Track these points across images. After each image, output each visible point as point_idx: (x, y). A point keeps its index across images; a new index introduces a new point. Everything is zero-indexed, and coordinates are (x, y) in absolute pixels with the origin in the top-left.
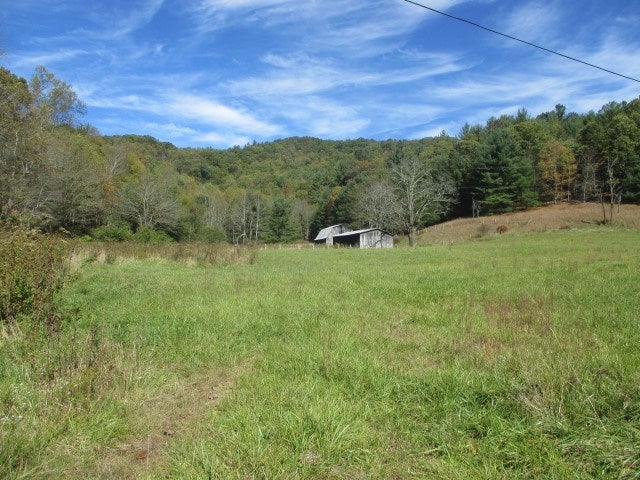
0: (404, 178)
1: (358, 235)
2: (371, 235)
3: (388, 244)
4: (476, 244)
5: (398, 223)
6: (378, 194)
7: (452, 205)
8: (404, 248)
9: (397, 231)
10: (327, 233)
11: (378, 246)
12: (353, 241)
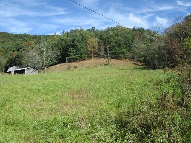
0: (42, 49)
1: (24, 70)
2: (29, 70)
3: (36, 73)
4: (67, 72)
5: (40, 65)
6: (32, 55)
7: (59, 59)
8: (42, 74)
9: (39, 68)
10: (12, 69)
11: (32, 73)
12: (23, 72)
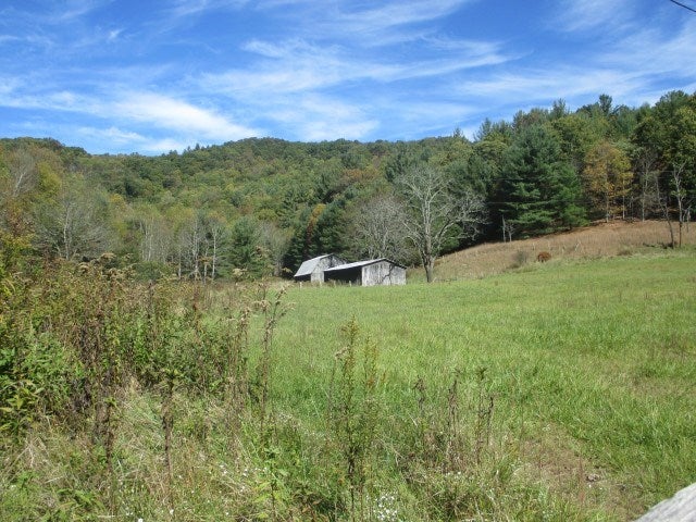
1: (360, 267)
2: (376, 268)
3: (399, 279)
10: (313, 266)
11: (387, 282)
12: (353, 276)
